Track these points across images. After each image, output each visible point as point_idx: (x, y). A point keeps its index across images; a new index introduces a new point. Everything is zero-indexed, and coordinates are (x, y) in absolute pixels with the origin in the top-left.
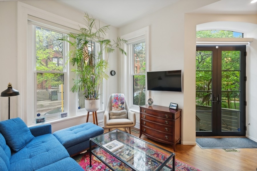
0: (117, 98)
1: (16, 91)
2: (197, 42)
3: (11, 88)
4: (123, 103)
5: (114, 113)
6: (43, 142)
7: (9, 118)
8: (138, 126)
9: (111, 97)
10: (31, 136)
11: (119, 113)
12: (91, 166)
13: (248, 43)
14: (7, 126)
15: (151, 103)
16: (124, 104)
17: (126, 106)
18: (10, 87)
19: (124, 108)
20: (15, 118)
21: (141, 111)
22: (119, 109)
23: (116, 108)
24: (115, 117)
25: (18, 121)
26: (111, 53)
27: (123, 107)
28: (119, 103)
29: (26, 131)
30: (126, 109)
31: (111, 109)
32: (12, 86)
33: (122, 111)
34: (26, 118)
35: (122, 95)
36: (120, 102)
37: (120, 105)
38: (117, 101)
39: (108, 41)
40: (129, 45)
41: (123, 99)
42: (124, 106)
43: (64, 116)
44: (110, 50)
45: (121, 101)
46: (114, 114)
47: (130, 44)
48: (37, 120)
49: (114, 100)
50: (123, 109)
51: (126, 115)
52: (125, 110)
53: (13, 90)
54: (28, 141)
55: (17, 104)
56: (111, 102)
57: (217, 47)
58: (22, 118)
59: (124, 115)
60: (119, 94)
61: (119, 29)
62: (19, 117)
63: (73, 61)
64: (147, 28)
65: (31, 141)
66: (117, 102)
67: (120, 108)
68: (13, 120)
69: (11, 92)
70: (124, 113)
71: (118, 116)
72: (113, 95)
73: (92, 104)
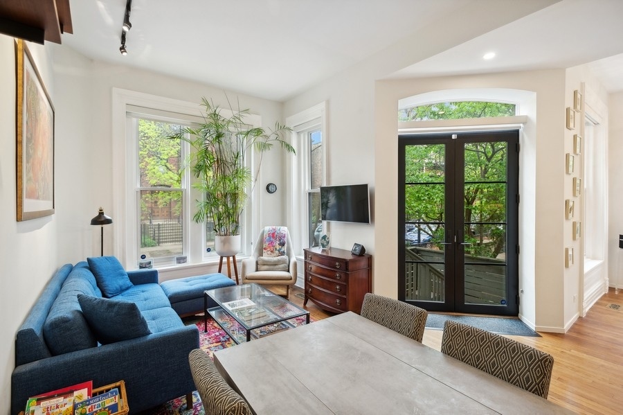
0: (273, 234)
1: (108, 217)
2: (399, 130)
3: (103, 213)
4: (282, 244)
5: (264, 261)
6: (143, 292)
7: (102, 255)
8: (300, 284)
9: (264, 231)
10: (129, 283)
11: (275, 262)
12: (206, 331)
13: (522, 125)
14: (98, 264)
15: (325, 244)
16: (286, 245)
17: (289, 249)
18: (101, 214)
19: (284, 252)
20: (109, 256)
21: (306, 257)
22: (275, 255)
23: (269, 252)
24: (266, 267)
25: (112, 260)
26: (267, 150)
27: (282, 250)
28: (277, 244)
29: (122, 275)
30: (289, 255)
31: (261, 254)
32: (104, 211)
33: (279, 258)
34: (124, 259)
35: (284, 230)
36: (278, 242)
37: (278, 247)
38: (272, 239)
39: (259, 131)
40: (302, 135)
41: (284, 237)
42: (284, 249)
43: (182, 261)
44: (264, 147)
45: (280, 240)
46: (266, 263)
47: (302, 132)
48: (141, 264)
49: (268, 238)
50: (282, 254)
51: (287, 265)
52: (285, 257)
53: (104, 217)
54: (124, 288)
55: (112, 238)
56: (262, 242)
57: (454, 137)
58: (119, 258)
59: (283, 265)
60: (279, 227)
61: (283, 105)
62: (115, 256)
63: (195, 171)
64: (323, 106)
65: (128, 288)
66: (272, 242)
67: (277, 252)
68: (106, 258)
69: (103, 219)
70: (284, 262)
71: (272, 267)
72: (267, 228)
73: (224, 242)
